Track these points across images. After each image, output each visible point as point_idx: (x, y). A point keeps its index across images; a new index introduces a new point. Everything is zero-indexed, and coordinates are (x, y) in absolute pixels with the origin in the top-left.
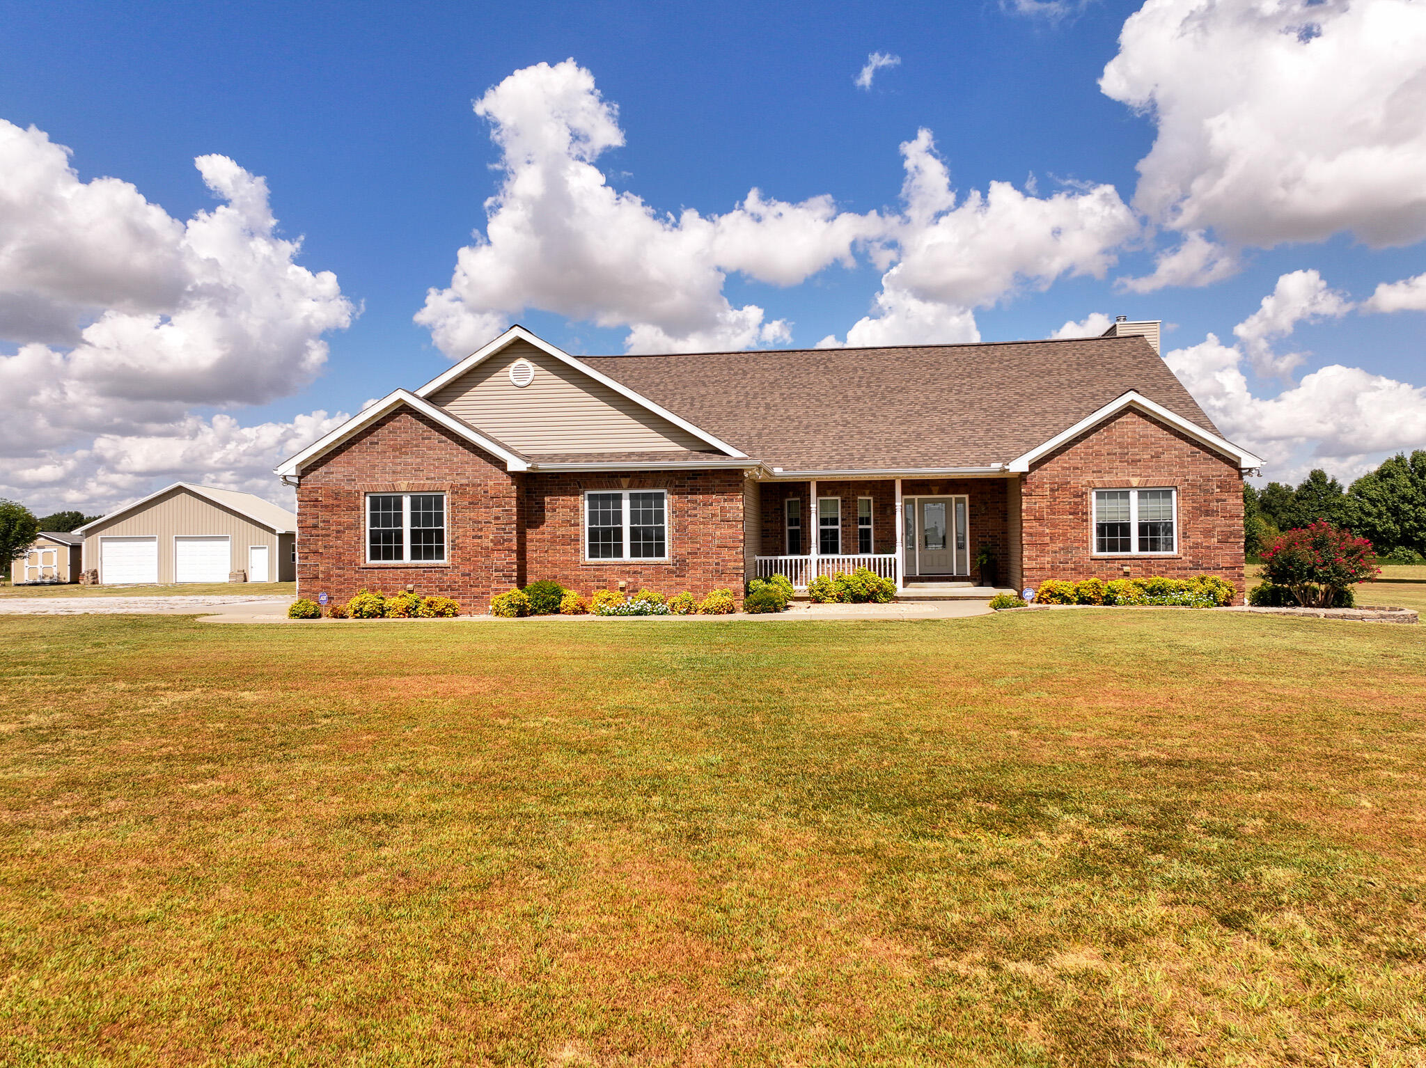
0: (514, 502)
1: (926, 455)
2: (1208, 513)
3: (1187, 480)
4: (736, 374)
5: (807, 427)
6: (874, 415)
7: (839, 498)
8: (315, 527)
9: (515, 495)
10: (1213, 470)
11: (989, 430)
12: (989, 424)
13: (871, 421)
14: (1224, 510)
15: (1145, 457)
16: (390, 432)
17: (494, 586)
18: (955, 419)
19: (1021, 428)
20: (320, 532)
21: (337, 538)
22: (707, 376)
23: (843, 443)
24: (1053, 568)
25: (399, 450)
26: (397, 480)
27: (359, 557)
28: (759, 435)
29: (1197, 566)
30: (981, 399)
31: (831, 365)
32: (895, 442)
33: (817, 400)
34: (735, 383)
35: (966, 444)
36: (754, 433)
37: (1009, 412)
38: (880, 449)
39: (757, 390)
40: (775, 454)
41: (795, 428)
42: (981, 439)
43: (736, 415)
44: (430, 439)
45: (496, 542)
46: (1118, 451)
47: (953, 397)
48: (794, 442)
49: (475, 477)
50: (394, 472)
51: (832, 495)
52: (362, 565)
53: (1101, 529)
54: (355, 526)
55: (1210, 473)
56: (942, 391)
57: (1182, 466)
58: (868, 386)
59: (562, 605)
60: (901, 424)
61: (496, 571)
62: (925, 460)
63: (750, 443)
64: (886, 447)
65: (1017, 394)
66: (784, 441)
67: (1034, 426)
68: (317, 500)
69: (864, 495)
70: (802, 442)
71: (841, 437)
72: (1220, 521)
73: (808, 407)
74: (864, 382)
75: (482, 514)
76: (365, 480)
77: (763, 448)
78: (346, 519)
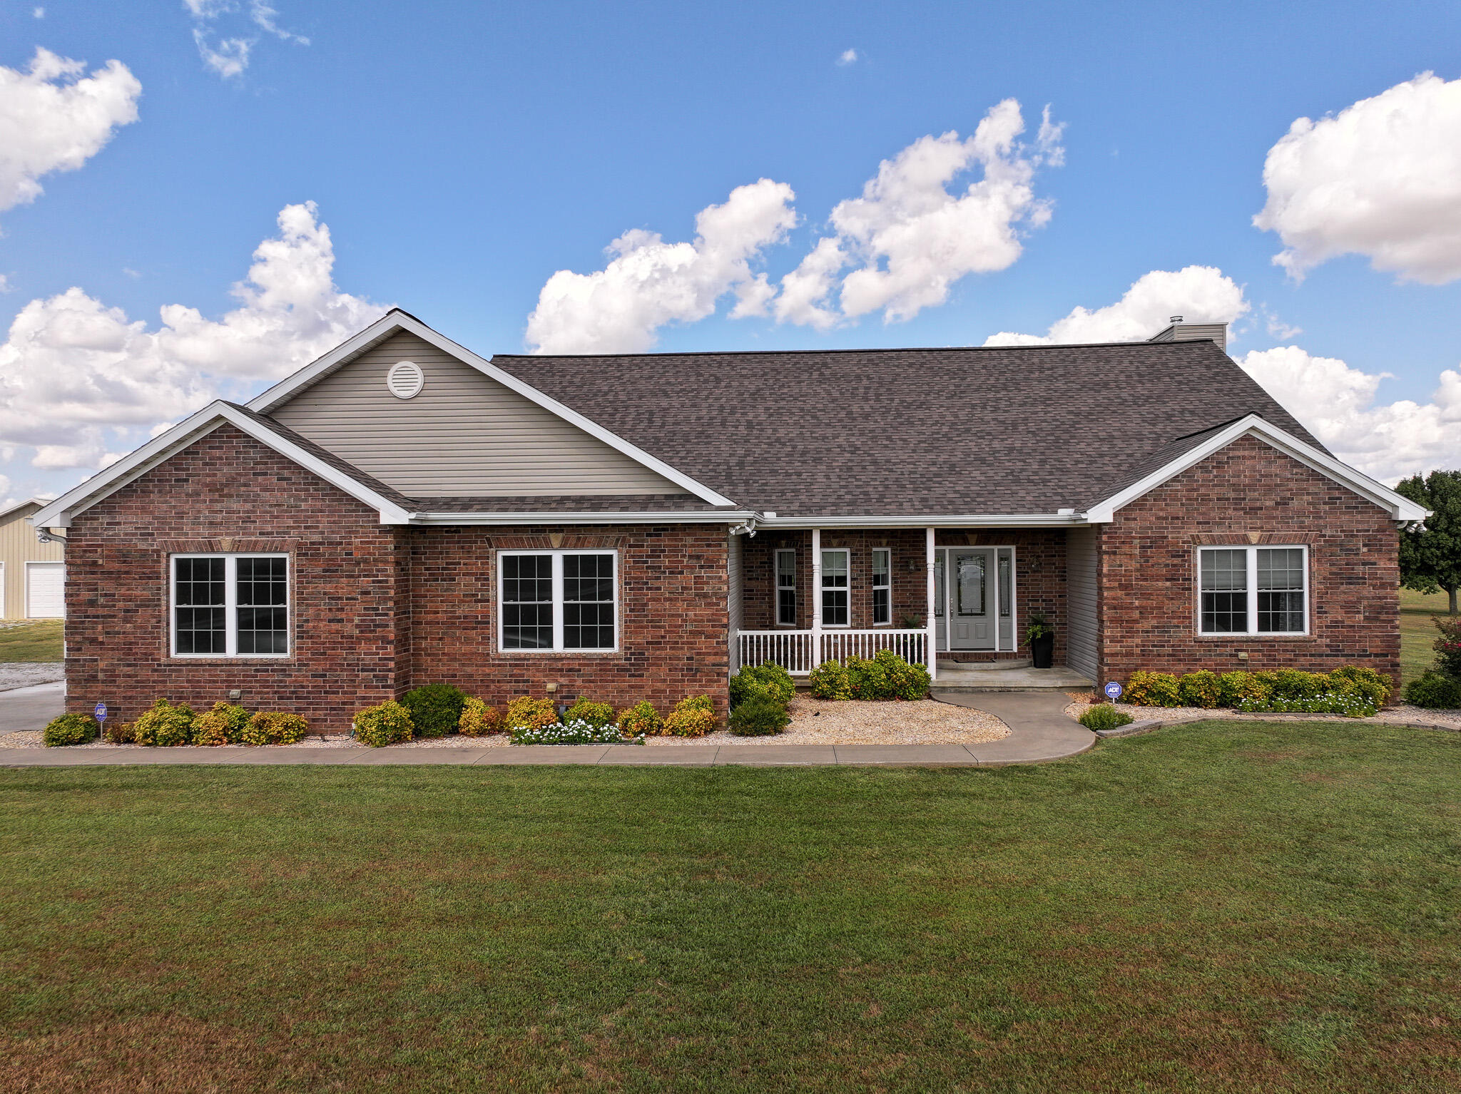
0: (390, 569)
1: (967, 495)
2: (1352, 580)
3: (1325, 536)
4: (706, 381)
5: (803, 453)
6: (889, 438)
7: (848, 550)
8: (92, 603)
9: (391, 558)
10: (1358, 522)
11: (1043, 462)
12: (1042, 453)
13: (886, 446)
14: (1373, 576)
15: (1268, 503)
16: (206, 464)
17: (361, 692)
18: (996, 444)
19: (1085, 458)
20: (101, 611)
21: (126, 621)
22: (669, 383)
23: (854, 477)
24: (1143, 653)
25: (219, 490)
26: (216, 534)
27: (159, 649)
28: (741, 464)
29: (1336, 652)
30: (1026, 419)
31: (827, 372)
32: (922, 476)
33: (814, 417)
34: (705, 393)
35: (1017, 481)
36: (733, 461)
37: (1066, 436)
38: (904, 486)
39: (735, 402)
40: (763, 491)
41: (787, 455)
42: (1036, 473)
43: (708, 437)
44: (265, 474)
45: (363, 628)
46: (1232, 495)
47: (989, 417)
48: (788, 475)
49: (333, 532)
50: (211, 523)
51: (839, 546)
52: (163, 660)
53: (1207, 598)
54: (154, 603)
55: (1354, 527)
56: (973, 406)
57: (1317, 516)
58: (878, 400)
59: (461, 722)
60: (926, 451)
61: (363, 670)
62: (966, 503)
63: (729, 476)
64: (912, 483)
65: (1070, 412)
66: (774, 472)
67: (1102, 456)
68: (95, 563)
69: (880, 545)
70: (799, 474)
71: (850, 469)
72: (1368, 591)
73: (803, 427)
74: (871, 393)
75: (343, 587)
76: (168, 534)
77: (746, 482)
78: (140, 591)
